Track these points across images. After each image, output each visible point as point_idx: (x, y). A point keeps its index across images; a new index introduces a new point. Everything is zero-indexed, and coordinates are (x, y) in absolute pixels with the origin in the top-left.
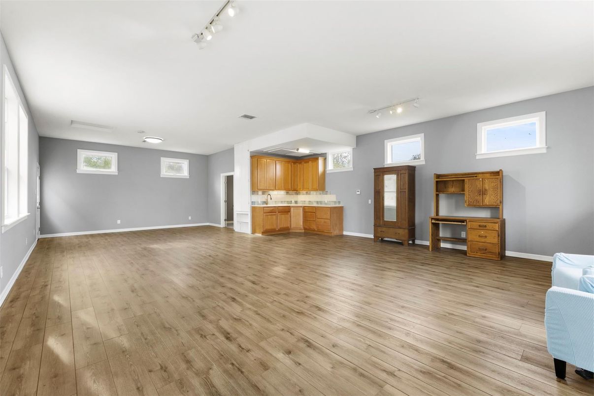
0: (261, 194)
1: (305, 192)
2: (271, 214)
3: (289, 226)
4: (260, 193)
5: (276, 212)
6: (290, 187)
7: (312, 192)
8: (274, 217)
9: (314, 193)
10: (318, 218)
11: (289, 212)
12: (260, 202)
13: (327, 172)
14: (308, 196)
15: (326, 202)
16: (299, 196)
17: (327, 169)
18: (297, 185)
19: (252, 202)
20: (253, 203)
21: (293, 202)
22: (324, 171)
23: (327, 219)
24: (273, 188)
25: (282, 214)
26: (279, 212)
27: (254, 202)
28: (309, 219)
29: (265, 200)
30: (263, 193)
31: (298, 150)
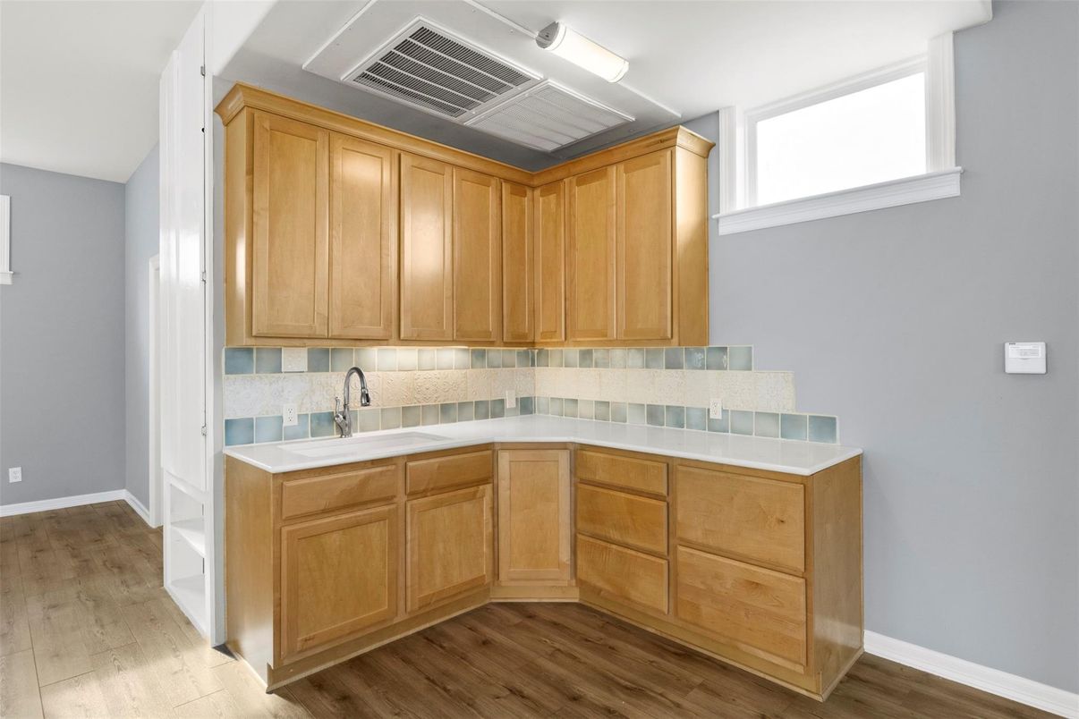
0: (304, 365)
1: (573, 352)
2: (344, 517)
3: (485, 568)
4: (296, 359)
5: (388, 500)
6: (491, 324)
7: (618, 353)
8: (377, 533)
9: (635, 357)
10: (689, 544)
11: (484, 481)
12: (290, 421)
13: (724, 229)
14: (593, 371)
15: (716, 415)
16: (539, 371)
17: (724, 210)
18: (533, 312)
19: (229, 424)
20: (234, 429)
21: (510, 403)
22: (705, 226)
23: (775, 567)
24: (378, 331)
25: (437, 505)
26: (413, 494)
27: (249, 424)
28: (615, 535)
29: (327, 406)
30: (320, 360)
31: (548, 34)
